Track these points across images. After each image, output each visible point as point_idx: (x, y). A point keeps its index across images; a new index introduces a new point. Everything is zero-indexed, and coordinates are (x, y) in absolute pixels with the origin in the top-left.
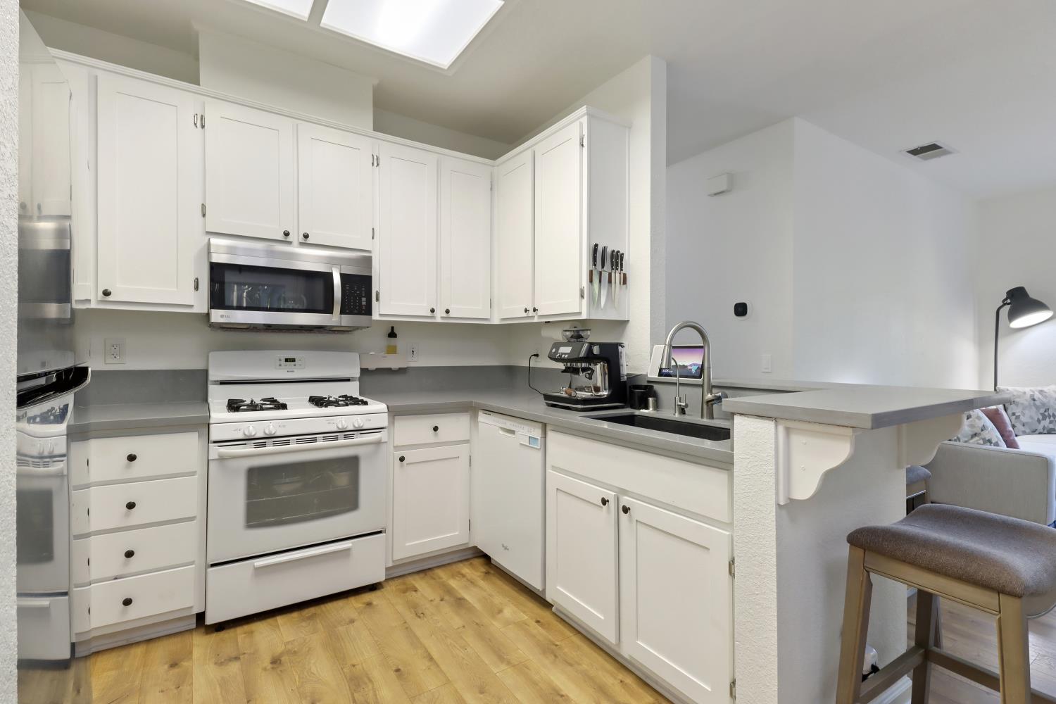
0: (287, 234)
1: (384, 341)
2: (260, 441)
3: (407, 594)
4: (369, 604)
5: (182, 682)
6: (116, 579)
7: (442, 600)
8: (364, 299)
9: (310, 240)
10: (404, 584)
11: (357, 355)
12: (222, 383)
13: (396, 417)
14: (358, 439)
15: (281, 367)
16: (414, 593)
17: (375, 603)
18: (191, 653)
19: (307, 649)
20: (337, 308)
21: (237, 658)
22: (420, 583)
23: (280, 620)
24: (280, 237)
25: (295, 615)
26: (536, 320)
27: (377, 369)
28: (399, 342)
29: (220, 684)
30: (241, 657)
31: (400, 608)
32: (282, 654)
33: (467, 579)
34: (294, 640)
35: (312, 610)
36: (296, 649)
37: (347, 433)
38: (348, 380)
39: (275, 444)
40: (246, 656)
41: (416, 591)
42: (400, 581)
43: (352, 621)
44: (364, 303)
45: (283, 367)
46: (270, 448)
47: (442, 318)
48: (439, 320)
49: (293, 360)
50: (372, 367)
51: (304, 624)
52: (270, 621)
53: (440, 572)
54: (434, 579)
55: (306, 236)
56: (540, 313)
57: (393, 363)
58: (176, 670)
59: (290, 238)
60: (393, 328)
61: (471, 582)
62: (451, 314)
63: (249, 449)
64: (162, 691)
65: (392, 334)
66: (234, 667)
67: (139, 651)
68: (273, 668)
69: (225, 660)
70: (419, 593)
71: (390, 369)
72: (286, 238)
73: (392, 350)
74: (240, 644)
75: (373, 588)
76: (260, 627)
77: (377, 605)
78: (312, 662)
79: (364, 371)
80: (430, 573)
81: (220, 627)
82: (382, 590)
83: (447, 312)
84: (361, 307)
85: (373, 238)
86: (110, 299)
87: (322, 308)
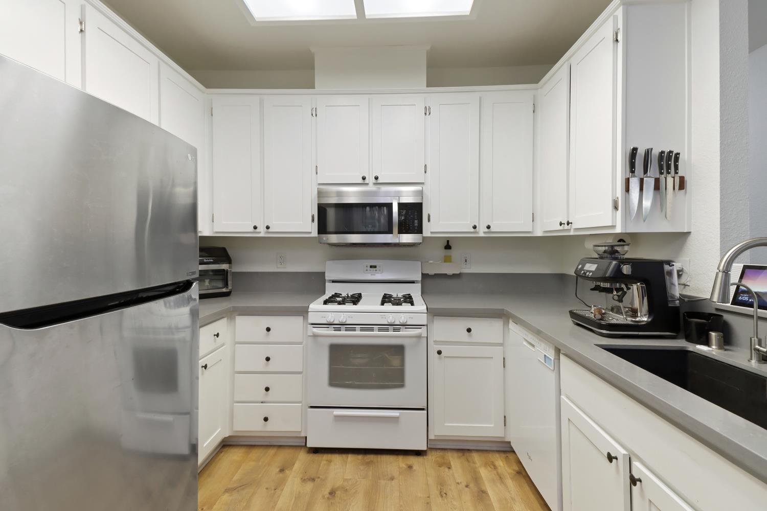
0: (364, 178)
1: (442, 252)
2: (338, 326)
3: (442, 468)
4: (410, 467)
5: (279, 485)
6: (262, 403)
7: (467, 486)
8: (416, 221)
9: (380, 181)
10: (443, 458)
11: (419, 263)
12: (334, 282)
13: (435, 317)
14: (404, 332)
15: (366, 272)
16: (447, 470)
17: (414, 468)
18: (294, 464)
19: (354, 491)
20: (395, 229)
21: (313, 480)
22: (455, 461)
23: (350, 457)
24: (361, 181)
25: (360, 457)
26: (572, 233)
27: (435, 274)
28: (454, 253)
29: (295, 497)
30: (316, 479)
31: (431, 481)
32: (338, 489)
33: (498, 473)
34: (350, 479)
35: (371, 457)
36: (348, 488)
37: (396, 327)
38: (413, 282)
39: (347, 330)
40: (319, 480)
41: (449, 468)
42: (439, 453)
43: (392, 479)
44: (416, 225)
45: (368, 271)
46: (343, 332)
47: (484, 232)
48: (481, 235)
49: (375, 267)
50: (431, 272)
51: (362, 468)
52: (344, 456)
53: (476, 457)
54: (468, 461)
55: (376, 178)
56: (574, 226)
57: (449, 270)
58: (281, 475)
59: (367, 181)
60: (448, 241)
61: (500, 477)
62: (492, 229)
63: (330, 332)
64: (267, 489)
65: (448, 247)
66: (309, 486)
67: (272, 451)
68: (328, 498)
69: (307, 478)
70: (451, 471)
71: (446, 275)
72: (364, 181)
73: (447, 259)
74: (320, 468)
75: (418, 453)
76: (337, 458)
77: (415, 470)
78: (353, 504)
79: (425, 276)
80: (467, 454)
81: (316, 451)
82: (425, 457)
83: (489, 227)
84: (414, 226)
85: (425, 172)
86: (270, 230)
87: (387, 230)
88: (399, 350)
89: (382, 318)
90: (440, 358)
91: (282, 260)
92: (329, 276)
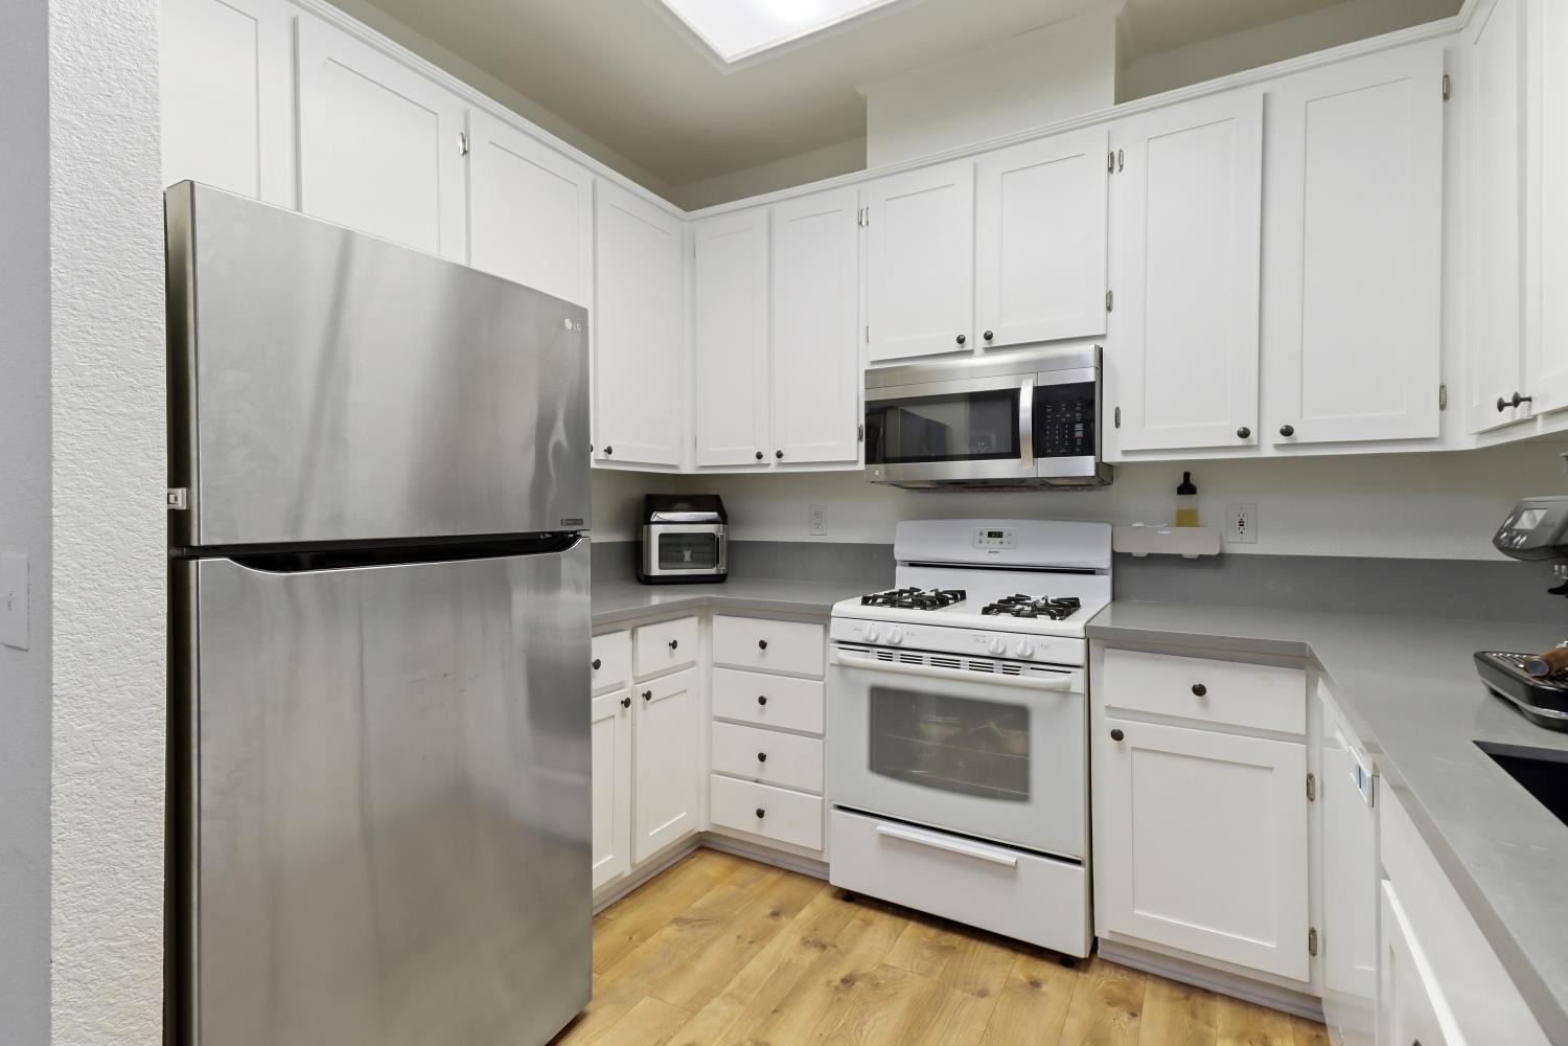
0: (961, 340)
1: (1174, 503)
2: (888, 650)
3: (1114, 1010)
4: (1035, 984)
5: (761, 938)
6: (756, 781)
8: (1079, 427)
9: (997, 341)
10: (1128, 988)
11: (1109, 528)
12: (913, 564)
13: (1107, 650)
14: (1027, 677)
15: (981, 545)
16: (1125, 1016)
17: (1045, 988)
18: (799, 910)
19: (892, 992)
20: (1027, 448)
21: (824, 947)
22: (1157, 1006)
23: (912, 928)
24: (955, 347)
25: (932, 932)
26: (1540, 429)
27: (1149, 555)
28: (1207, 503)
29: (779, 968)
30: (829, 948)
31: (1073, 1026)
32: (863, 976)
34: (894, 968)
35: (956, 939)
36: (882, 982)
37: (1012, 665)
38: (1091, 572)
39: (904, 659)
40: (834, 950)
41: (1134, 1015)
42: (1126, 978)
43: (983, 994)
44: (1079, 434)
45: (984, 544)
46: (896, 664)
47: (1278, 447)
48: (1268, 452)
49: (1000, 535)
50: (1139, 550)
51: (926, 953)
52: (900, 921)
53: (1221, 1013)
54: (1194, 1015)
55: (988, 337)
57: (1190, 544)
58: (771, 922)
59: (968, 346)
60: (1187, 475)
62: (1300, 435)
63: (871, 659)
64: (739, 937)
65: (1187, 488)
66: (812, 955)
67: (772, 877)
68: (836, 988)
69: (814, 941)
70: (1135, 1023)
71: (1178, 557)
72: (962, 347)
73: (1186, 519)
74: (844, 931)
75: (1066, 961)
76: (884, 922)
77: (1044, 994)
78: (879, 1014)
79: (1119, 559)
80: (1199, 1000)
81: (849, 897)
82: (1081, 974)
83: (1287, 432)
84: (1073, 440)
85: (1109, 309)
86: (784, 460)
87: (1008, 449)
88: (1019, 716)
89: (978, 641)
90: (1122, 750)
91: (818, 519)
92: (900, 553)
